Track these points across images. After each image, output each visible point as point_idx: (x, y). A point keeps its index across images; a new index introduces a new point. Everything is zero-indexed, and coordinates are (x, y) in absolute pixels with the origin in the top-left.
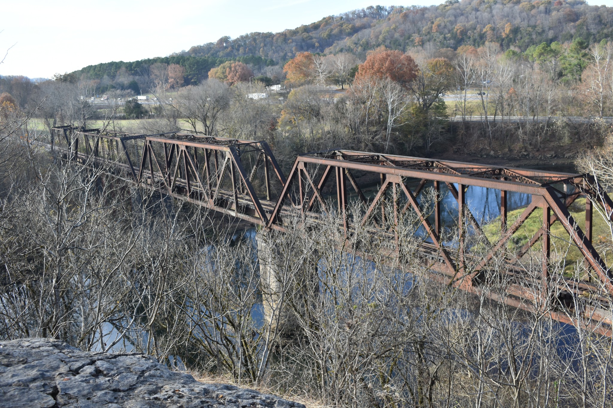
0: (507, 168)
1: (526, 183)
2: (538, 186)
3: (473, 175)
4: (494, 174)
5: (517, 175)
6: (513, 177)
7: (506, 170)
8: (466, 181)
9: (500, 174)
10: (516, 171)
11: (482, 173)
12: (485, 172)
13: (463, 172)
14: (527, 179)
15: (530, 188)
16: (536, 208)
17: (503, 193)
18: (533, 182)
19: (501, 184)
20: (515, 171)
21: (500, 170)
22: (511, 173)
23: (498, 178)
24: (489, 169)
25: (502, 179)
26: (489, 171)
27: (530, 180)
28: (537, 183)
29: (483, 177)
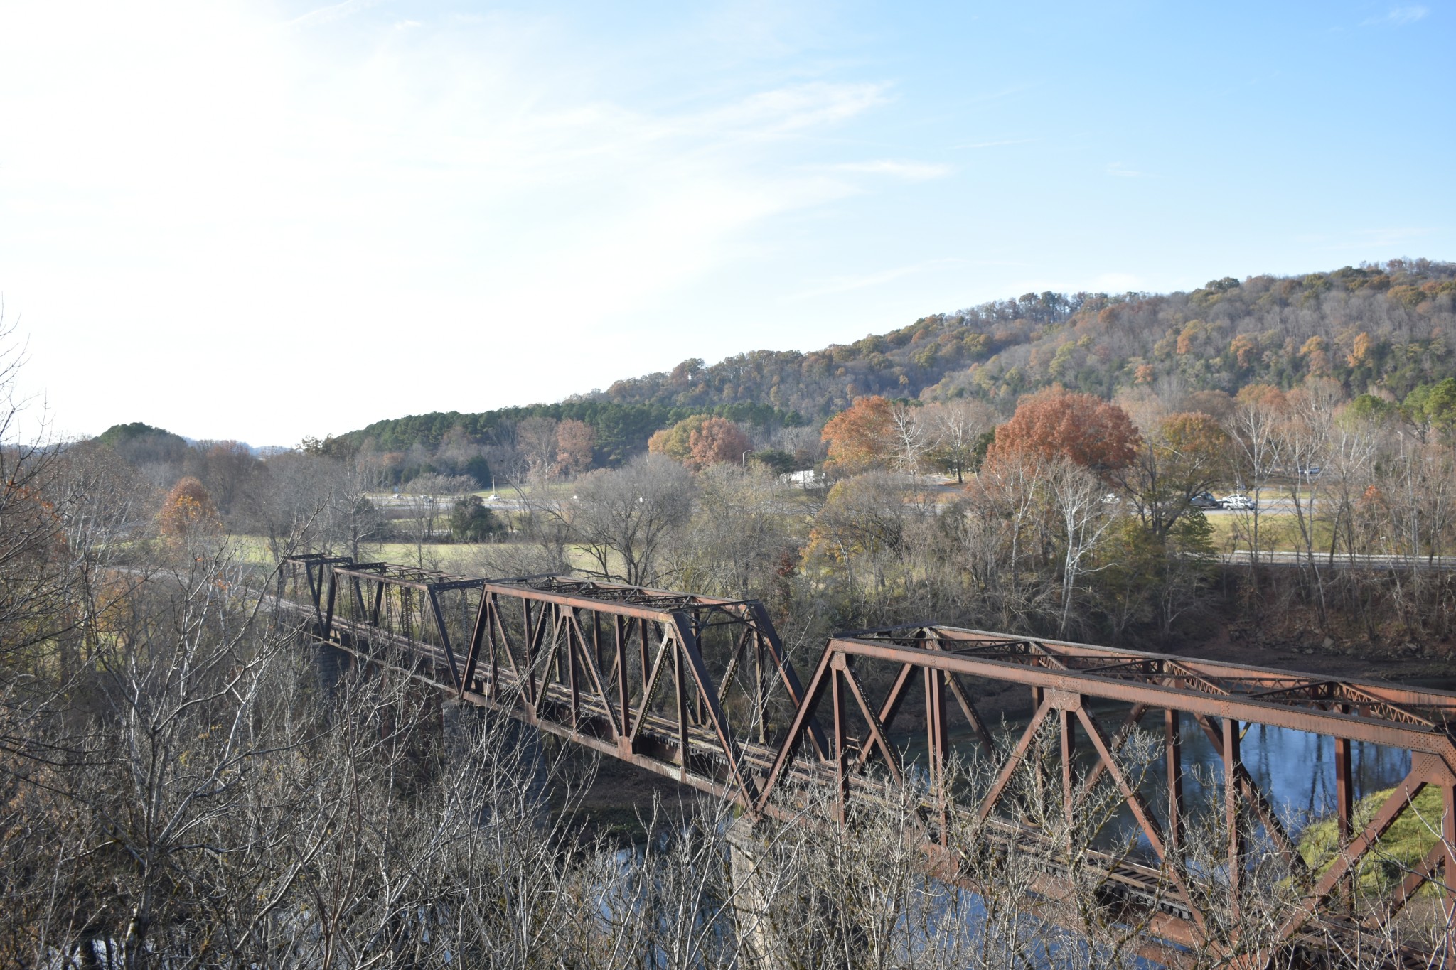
0: (1350, 681)
1: (1397, 720)
2: (1426, 730)
3: (1261, 696)
4: (1316, 696)
5: (1373, 700)
6: (1363, 705)
7: (1345, 687)
8: (1242, 711)
9: (1330, 695)
10: (1373, 690)
11: (1283, 691)
12: (1291, 690)
13: (1234, 689)
14: (1398, 710)
15: (1406, 734)
16: (1423, 784)
17: (1341, 744)
18: (1415, 718)
19: (1330, 721)
20: (1368, 689)
21: (1332, 686)
22: (1358, 693)
23: (1324, 707)
24: (1303, 683)
25: (1337, 710)
26: (1303, 687)
27: (1407, 714)
28: (1424, 722)
29: (1285, 703)
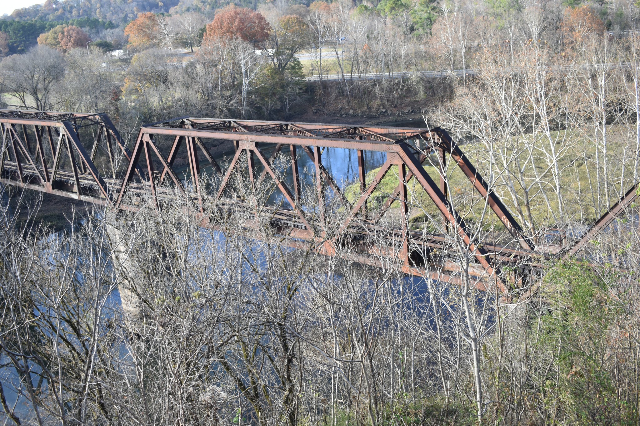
0: (362, 126)
1: (381, 140)
2: (392, 143)
3: (328, 136)
4: (349, 134)
5: (371, 133)
6: (367, 136)
7: (360, 129)
8: (322, 143)
9: (355, 133)
10: (371, 129)
11: (337, 133)
12: (340, 132)
13: (317, 134)
14: (381, 136)
15: (384, 146)
16: (391, 165)
17: (360, 152)
18: (387, 139)
19: (356, 143)
20: (369, 129)
21: (355, 129)
22: (366, 131)
23: (353, 138)
24: (344, 129)
25: (358, 139)
26: (344, 131)
27: (384, 138)
28: (391, 140)
29: (338, 138)
